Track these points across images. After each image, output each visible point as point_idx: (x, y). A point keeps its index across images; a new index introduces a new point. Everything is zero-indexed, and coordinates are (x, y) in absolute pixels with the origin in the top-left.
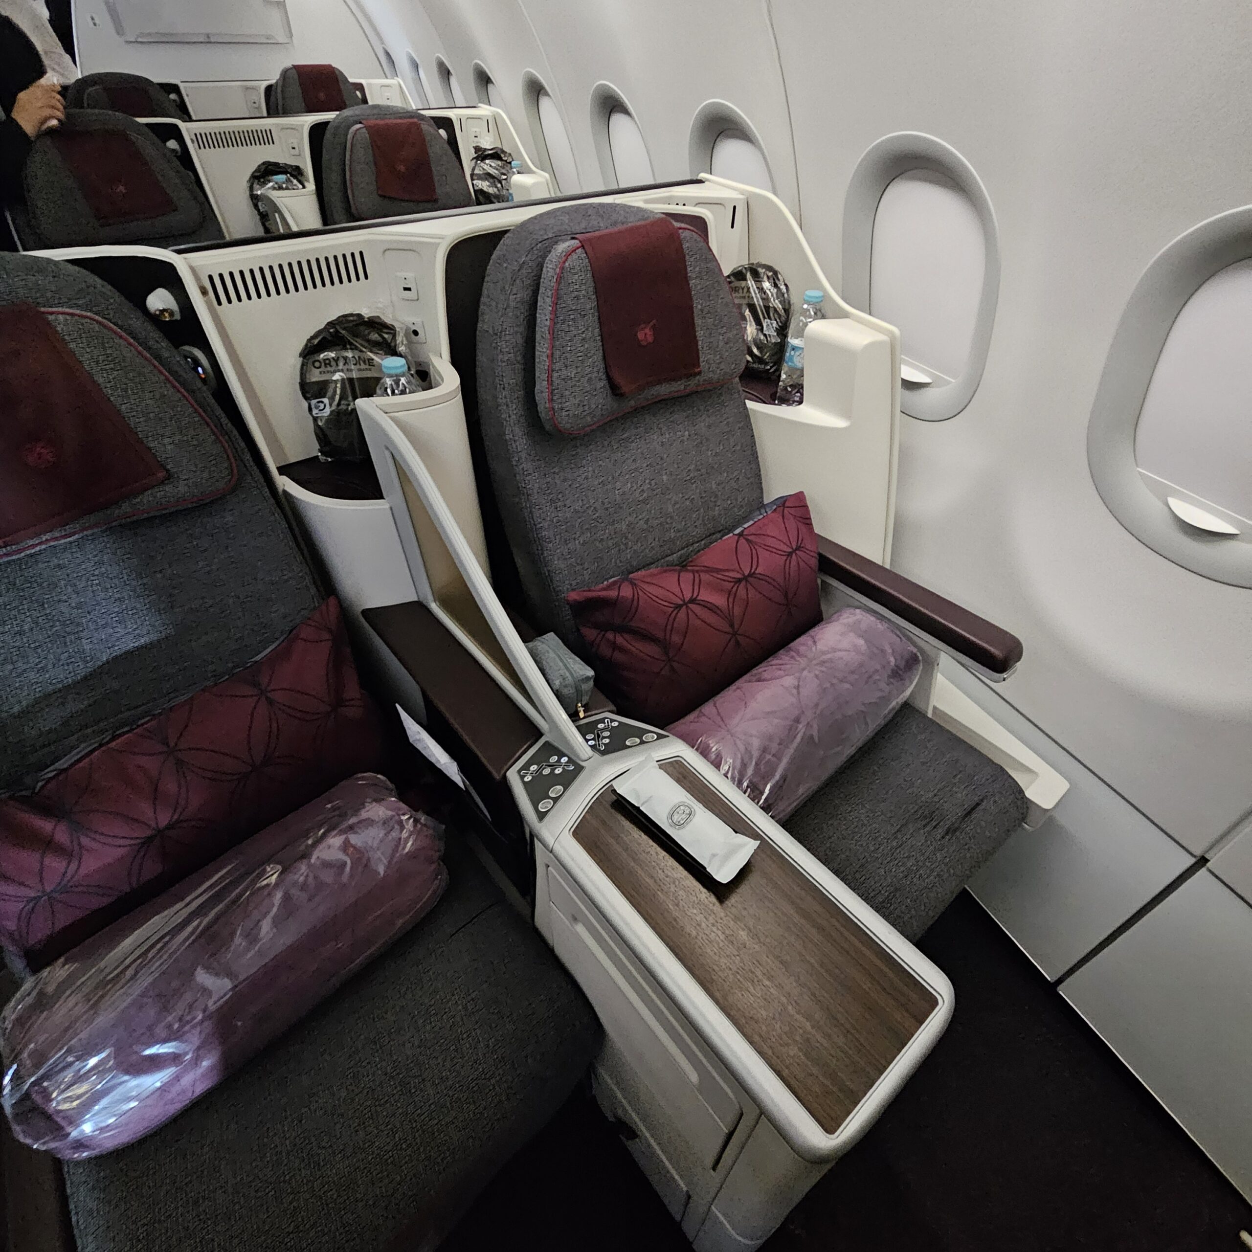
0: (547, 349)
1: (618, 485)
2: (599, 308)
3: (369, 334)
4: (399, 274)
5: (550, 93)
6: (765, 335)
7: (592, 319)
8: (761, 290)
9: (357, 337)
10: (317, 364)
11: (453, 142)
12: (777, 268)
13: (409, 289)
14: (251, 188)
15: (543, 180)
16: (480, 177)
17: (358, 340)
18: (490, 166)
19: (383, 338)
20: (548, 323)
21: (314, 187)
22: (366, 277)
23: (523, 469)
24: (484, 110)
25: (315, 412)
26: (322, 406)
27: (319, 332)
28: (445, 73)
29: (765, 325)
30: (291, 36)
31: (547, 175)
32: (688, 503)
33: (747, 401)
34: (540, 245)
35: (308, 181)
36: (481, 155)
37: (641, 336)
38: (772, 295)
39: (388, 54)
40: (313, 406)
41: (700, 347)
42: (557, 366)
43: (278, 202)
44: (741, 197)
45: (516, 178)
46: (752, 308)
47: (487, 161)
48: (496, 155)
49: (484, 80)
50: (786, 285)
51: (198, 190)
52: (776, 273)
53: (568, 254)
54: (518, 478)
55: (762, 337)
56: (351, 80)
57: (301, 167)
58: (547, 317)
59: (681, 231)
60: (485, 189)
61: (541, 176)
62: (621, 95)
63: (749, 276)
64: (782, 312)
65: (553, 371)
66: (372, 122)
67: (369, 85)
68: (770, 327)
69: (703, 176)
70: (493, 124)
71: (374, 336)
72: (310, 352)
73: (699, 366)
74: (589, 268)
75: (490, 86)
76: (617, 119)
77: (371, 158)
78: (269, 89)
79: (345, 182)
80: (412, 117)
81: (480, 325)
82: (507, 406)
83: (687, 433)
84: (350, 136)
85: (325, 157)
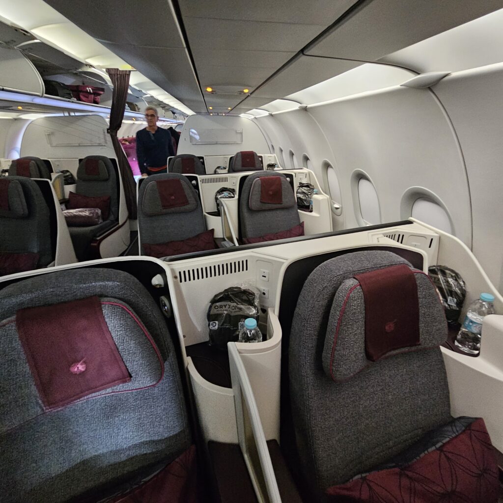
0: (334, 338)
1: (362, 402)
2: (366, 318)
3: (243, 296)
4: (262, 270)
5: (333, 166)
6: (449, 305)
7: (361, 323)
8: (447, 282)
9: (237, 297)
10: (216, 307)
11: (292, 183)
12: (457, 271)
13: (265, 277)
14: (216, 195)
15: (326, 198)
16: (300, 193)
17: (236, 299)
18: (304, 189)
19: (248, 298)
20: (336, 324)
21: (237, 197)
22: (247, 270)
23: (308, 393)
24: (305, 170)
25: (211, 326)
26: (214, 324)
27: (220, 293)
28: (292, 154)
29: (449, 300)
30: (242, 141)
31: (328, 196)
32: (402, 411)
33: (441, 347)
34: (335, 278)
35: (236, 194)
36: (302, 185)
37: (387, 328)
38: (455, 285)
39: (272, 146)
40: (210, 324)
41: (421, 332)
42: (338, 348)
43: (223, 202)
44: (436, 235)
45: (315, 196)
46: (441, 289)
47: (304, 188)
48: (308, 186)
49: (306, 159)
50: (463, 282)
51: (198, 198)
52: (457, 274)
53: (351, 290)
54: (305, 398)
55: (447, 305)
56: (258, 155)
57: (235, 189)
58: (336, 321)
59: (415, 274)
60: (301, 197)
61: (326, 196)
62: (367, 174)
63: (439, 273)
64: (461, 296)
65: (335, 350)
66: (263, 178)
67: (265, 156)
68: (452, 302)
69: (411, 219)
70: (309, 175)
71: (245, 297)
72: (214, 301)
73: (419, 341)
74: (363, 297)
75: (308, 161)
76: (363, 182)
77: (260, 190)
78: (231, 158)
79: (249, 197)
80: (278, 175)
81: (297, 309)
82: (305, 357)
83: (405, 370)
84: (254, 182)
85: (244, 188)
